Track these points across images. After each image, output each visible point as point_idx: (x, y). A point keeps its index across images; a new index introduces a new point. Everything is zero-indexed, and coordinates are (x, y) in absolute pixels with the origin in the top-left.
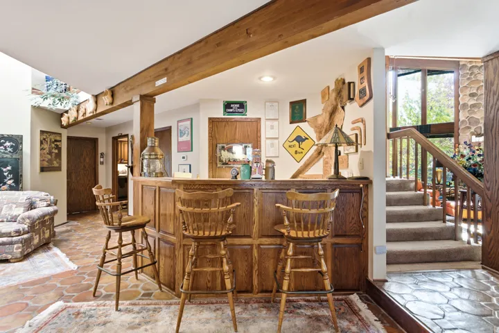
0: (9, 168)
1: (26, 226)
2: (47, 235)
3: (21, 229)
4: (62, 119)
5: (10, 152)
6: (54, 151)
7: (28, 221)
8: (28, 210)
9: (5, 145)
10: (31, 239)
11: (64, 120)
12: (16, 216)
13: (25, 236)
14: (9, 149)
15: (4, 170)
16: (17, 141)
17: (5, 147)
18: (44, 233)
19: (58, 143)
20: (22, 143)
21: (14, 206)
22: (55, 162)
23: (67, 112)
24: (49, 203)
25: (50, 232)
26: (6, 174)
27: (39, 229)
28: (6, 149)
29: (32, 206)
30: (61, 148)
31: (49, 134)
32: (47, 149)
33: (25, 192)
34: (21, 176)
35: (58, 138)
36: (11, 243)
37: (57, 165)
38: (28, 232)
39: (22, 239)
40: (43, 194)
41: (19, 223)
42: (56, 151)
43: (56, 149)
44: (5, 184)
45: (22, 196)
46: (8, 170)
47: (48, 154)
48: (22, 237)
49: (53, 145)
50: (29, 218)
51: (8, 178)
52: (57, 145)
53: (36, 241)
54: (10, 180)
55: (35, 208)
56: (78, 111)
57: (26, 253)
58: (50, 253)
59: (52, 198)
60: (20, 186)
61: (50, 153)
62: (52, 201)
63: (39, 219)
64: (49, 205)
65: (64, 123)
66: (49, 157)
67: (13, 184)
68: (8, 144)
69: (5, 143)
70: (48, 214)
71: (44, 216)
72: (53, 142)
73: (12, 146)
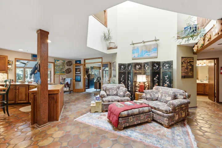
0: (167, 76)
1: (171, 109)
2: (183, 115)
3: (168, 110)
4: (194, 48)
5: (168, 69)
6: (189, 67)
7: (172, 106)
8: (173, 100)
9: (166, 66)
10: (174, 116)
11: (195, 49)
12: (167, 101)
13: (170, 115)
14: (167, 68)
15: (166, 77)
16: (170, 63)
17: (166, 67)
18: (181, 114)
19: (191, 63)
20: (172, 64)
21: (167, 95)
22: (190, 73)
23: (197, 44)
24: (185, 97)
25: (185, 114)
26: (166, 79)
27: (179, 111)
28: (166, 68)
29: (175, 97)
30: (193, 65)
31: (186, 58)
32: (185, 66)
33: (173, 89)
34: (172, 80)
35: (192, 60)
36: (163, 116)
37: (191, 75)
38: (172, 113)
39: (169, 116)
40: (182, 91)
41: (168, 106)
42: (191, 67)
43: (190, 66)
44: (166, 83)
45: (171, 91)
46: (167, 77)
47: (185, 69)
48: (168, 115)
49: (189, 64)
50: (172, 105)
51: (167, 81)
52: (191, 64)
53: (177, 118)
54: (168, 82)
55: (177, 99)
56: (204, 40)
57: (170, 124)
58: (184, 129)
59: (187, 94)
60: (172, 85)
61: (187, 68)
62: (187, 96)
63: (178, 106)
64: (184, 98)
65: (195, 51)
66: (187, 70)
67: (169, 84)
68: (167, 65)
69: (166, 65)
70: (184, 104)
71: (181, 105)
72: (189, 63)
73: (168, 66)
